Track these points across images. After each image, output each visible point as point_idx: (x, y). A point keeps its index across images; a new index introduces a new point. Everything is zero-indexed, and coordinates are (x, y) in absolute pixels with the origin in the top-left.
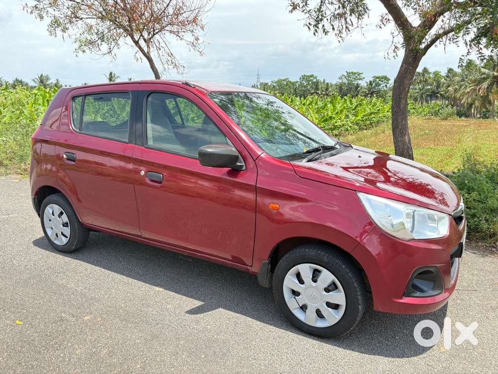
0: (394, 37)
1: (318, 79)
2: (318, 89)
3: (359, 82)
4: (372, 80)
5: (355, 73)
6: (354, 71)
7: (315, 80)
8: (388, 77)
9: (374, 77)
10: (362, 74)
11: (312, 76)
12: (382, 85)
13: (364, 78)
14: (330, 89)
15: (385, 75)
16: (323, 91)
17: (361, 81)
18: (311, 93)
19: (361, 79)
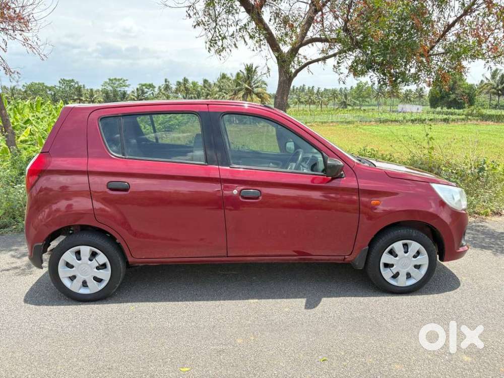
0: (267, 60)
1: (80, 84)
2: (81, 96)
3: (126, 89)
4: (138, 87)
5: (119, 80)
6: (118, 78)
7: (76, 86)
8: (153, 84)
9: (140, 84)
10: (127, 80)
11: (73, 81)
12: (149, 93)
13: (130, 85)
14: (95, 96)
15: (151, 83)
16: (87, 98)
17: (126, 88)
18: (74, 99)
19: (127, 86)
